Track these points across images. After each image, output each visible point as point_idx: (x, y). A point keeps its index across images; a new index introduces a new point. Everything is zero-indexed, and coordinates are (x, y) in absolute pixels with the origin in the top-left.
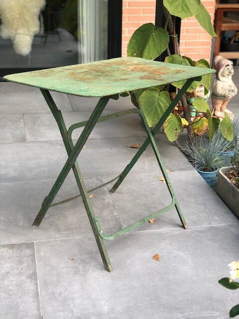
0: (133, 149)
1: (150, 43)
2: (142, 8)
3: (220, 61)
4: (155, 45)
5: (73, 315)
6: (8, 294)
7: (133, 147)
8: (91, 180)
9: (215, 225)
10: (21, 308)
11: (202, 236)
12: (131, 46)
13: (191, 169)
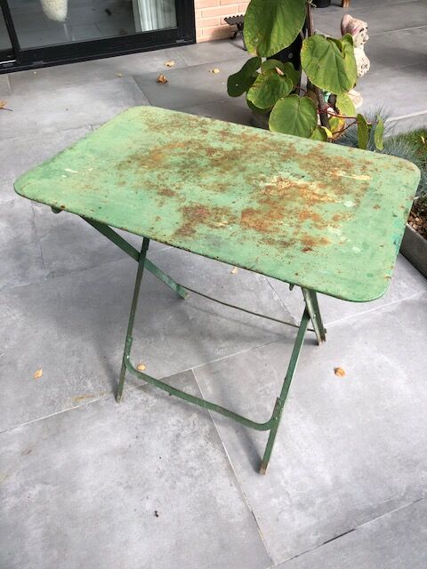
1: (279, 20)
3: (350, 23)
5: (291, 501)
6: (192, 476)
9: (406, 297)
10: (218, 500)
11: (398, 321)
12: (249, 27)
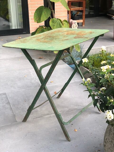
0: (40, 59)
1: (43, 14)
2: (36, 2)
3: (72, 21)
4: (45, 15)
7: (40, 58)
8: (25, 71)
10: (6, 113)
12: (35, 16)
13: (65, 64)
